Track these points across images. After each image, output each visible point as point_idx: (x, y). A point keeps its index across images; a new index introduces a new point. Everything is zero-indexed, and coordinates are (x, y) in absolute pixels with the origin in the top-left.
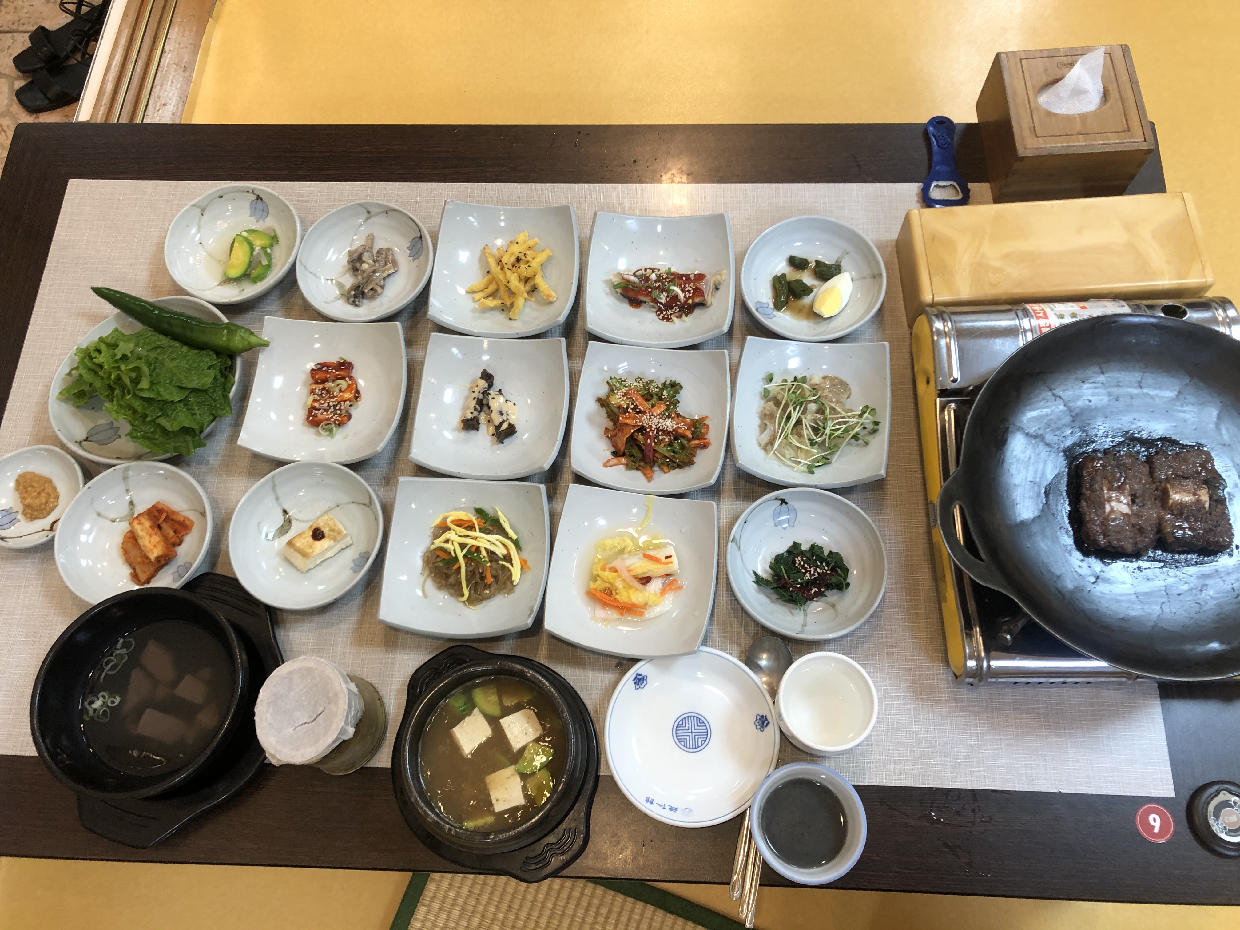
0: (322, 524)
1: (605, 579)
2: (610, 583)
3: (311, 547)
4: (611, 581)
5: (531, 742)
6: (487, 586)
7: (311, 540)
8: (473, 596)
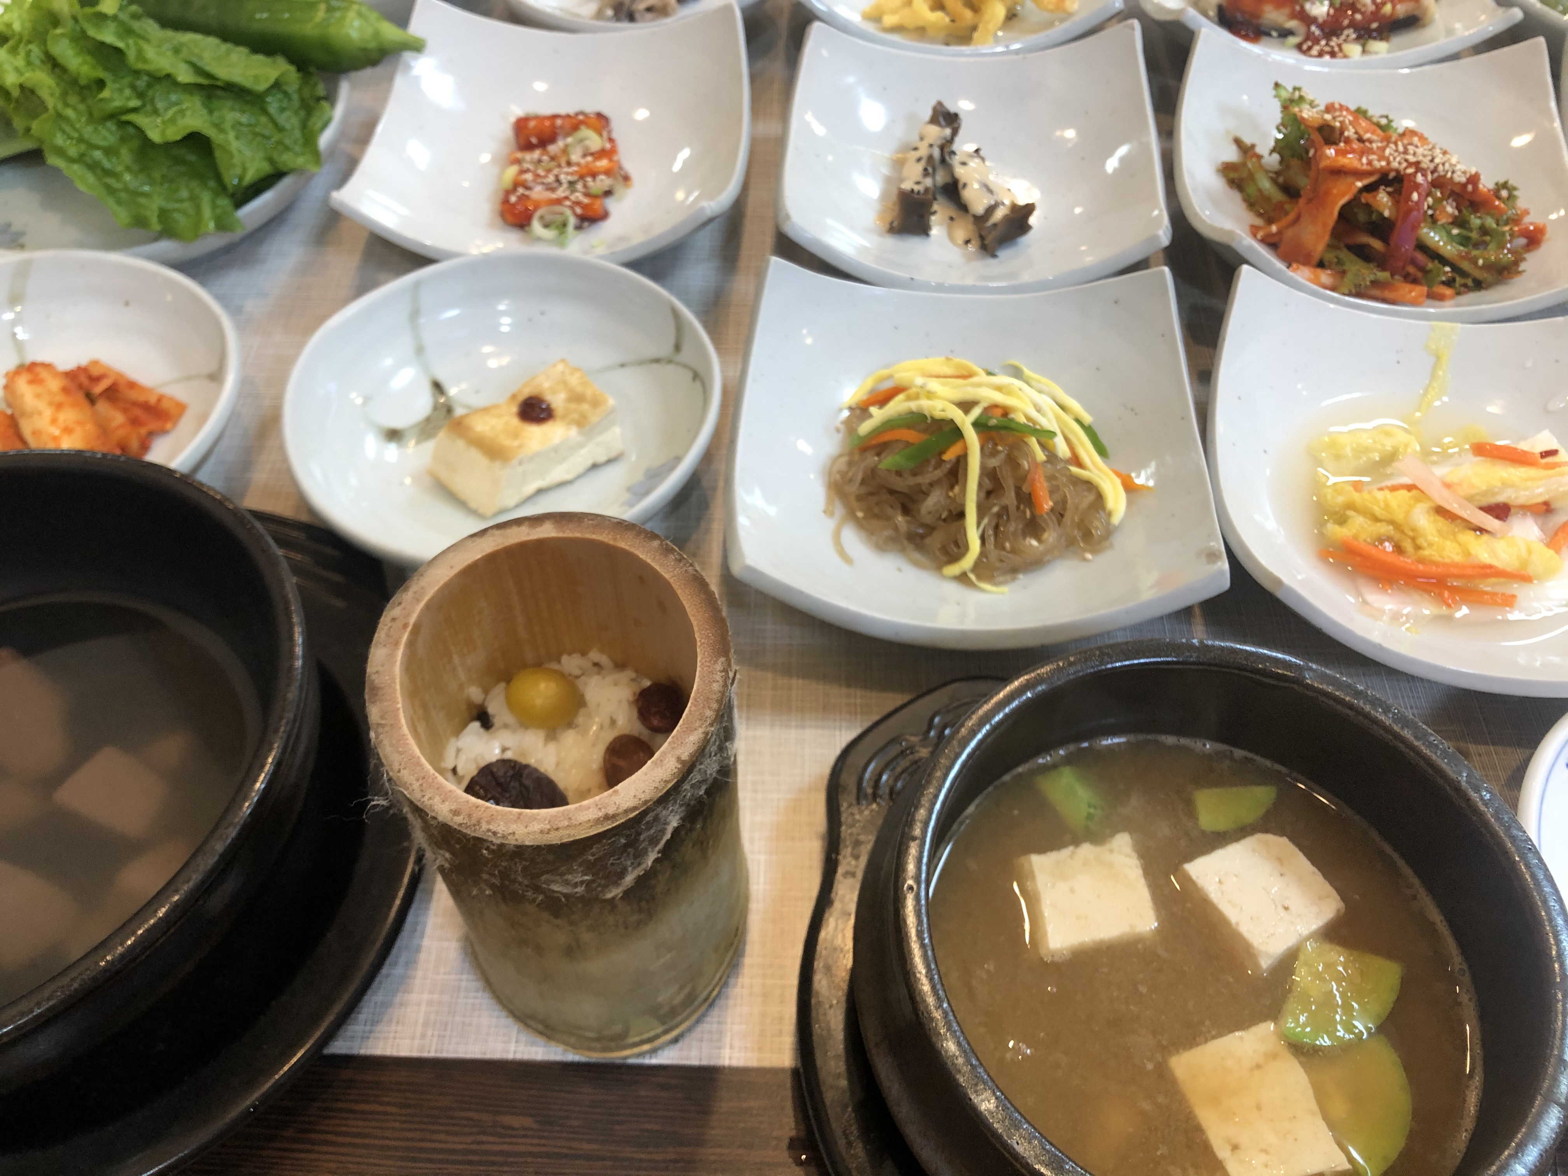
0: (546, 385)
1: (1378, 511)
2: (1391, 522)
3: (516, 435)
4: (1400, 517)
5: (1308, 938)
6: (1034, 528)
7: (515, 422)
8: (994, 554)
